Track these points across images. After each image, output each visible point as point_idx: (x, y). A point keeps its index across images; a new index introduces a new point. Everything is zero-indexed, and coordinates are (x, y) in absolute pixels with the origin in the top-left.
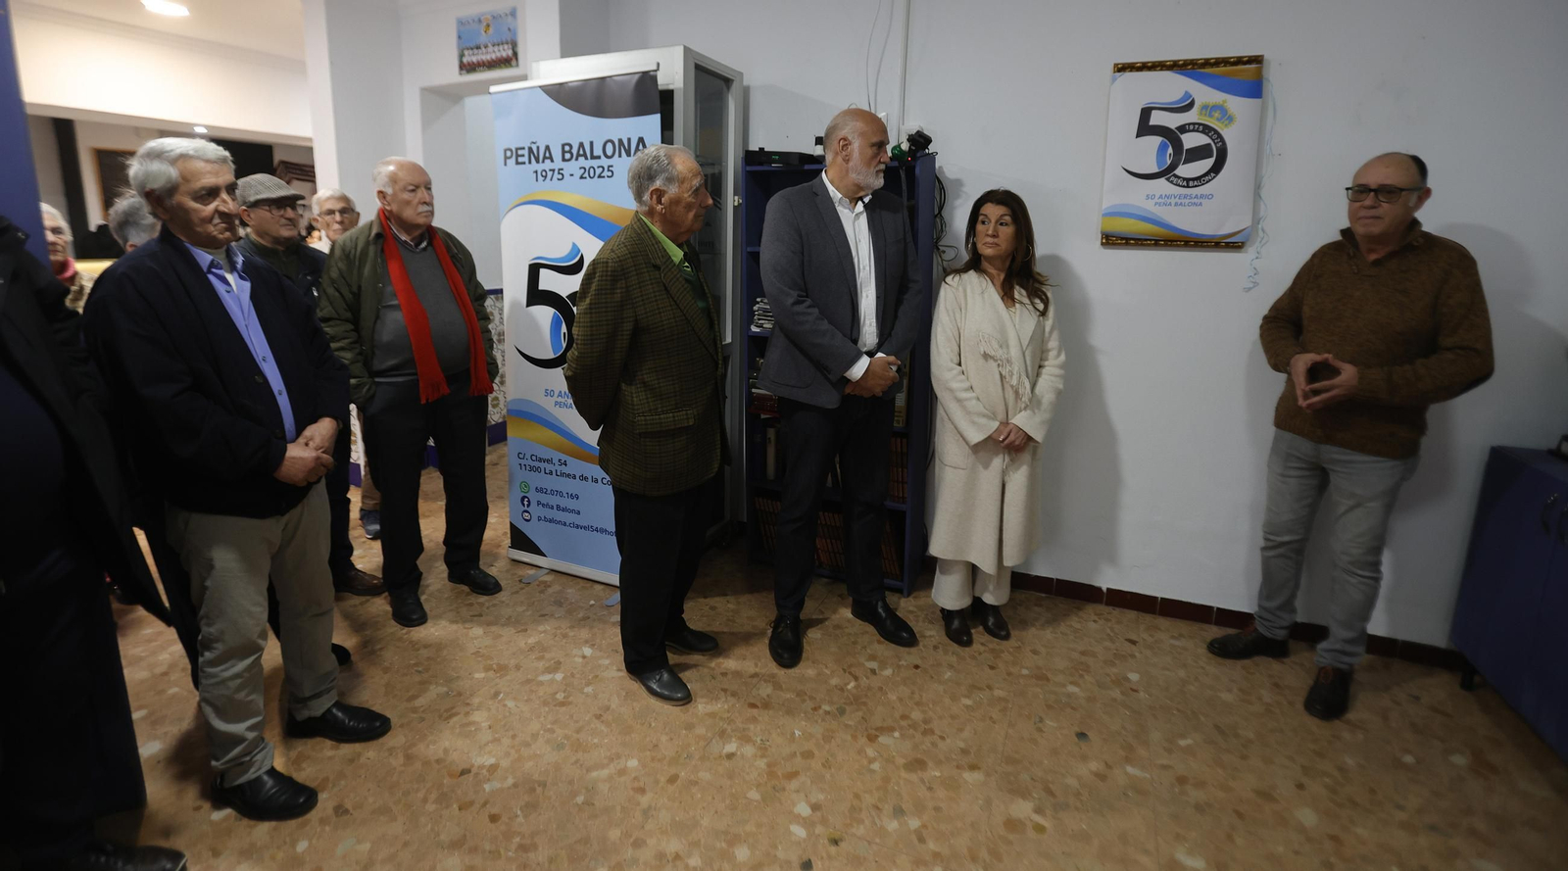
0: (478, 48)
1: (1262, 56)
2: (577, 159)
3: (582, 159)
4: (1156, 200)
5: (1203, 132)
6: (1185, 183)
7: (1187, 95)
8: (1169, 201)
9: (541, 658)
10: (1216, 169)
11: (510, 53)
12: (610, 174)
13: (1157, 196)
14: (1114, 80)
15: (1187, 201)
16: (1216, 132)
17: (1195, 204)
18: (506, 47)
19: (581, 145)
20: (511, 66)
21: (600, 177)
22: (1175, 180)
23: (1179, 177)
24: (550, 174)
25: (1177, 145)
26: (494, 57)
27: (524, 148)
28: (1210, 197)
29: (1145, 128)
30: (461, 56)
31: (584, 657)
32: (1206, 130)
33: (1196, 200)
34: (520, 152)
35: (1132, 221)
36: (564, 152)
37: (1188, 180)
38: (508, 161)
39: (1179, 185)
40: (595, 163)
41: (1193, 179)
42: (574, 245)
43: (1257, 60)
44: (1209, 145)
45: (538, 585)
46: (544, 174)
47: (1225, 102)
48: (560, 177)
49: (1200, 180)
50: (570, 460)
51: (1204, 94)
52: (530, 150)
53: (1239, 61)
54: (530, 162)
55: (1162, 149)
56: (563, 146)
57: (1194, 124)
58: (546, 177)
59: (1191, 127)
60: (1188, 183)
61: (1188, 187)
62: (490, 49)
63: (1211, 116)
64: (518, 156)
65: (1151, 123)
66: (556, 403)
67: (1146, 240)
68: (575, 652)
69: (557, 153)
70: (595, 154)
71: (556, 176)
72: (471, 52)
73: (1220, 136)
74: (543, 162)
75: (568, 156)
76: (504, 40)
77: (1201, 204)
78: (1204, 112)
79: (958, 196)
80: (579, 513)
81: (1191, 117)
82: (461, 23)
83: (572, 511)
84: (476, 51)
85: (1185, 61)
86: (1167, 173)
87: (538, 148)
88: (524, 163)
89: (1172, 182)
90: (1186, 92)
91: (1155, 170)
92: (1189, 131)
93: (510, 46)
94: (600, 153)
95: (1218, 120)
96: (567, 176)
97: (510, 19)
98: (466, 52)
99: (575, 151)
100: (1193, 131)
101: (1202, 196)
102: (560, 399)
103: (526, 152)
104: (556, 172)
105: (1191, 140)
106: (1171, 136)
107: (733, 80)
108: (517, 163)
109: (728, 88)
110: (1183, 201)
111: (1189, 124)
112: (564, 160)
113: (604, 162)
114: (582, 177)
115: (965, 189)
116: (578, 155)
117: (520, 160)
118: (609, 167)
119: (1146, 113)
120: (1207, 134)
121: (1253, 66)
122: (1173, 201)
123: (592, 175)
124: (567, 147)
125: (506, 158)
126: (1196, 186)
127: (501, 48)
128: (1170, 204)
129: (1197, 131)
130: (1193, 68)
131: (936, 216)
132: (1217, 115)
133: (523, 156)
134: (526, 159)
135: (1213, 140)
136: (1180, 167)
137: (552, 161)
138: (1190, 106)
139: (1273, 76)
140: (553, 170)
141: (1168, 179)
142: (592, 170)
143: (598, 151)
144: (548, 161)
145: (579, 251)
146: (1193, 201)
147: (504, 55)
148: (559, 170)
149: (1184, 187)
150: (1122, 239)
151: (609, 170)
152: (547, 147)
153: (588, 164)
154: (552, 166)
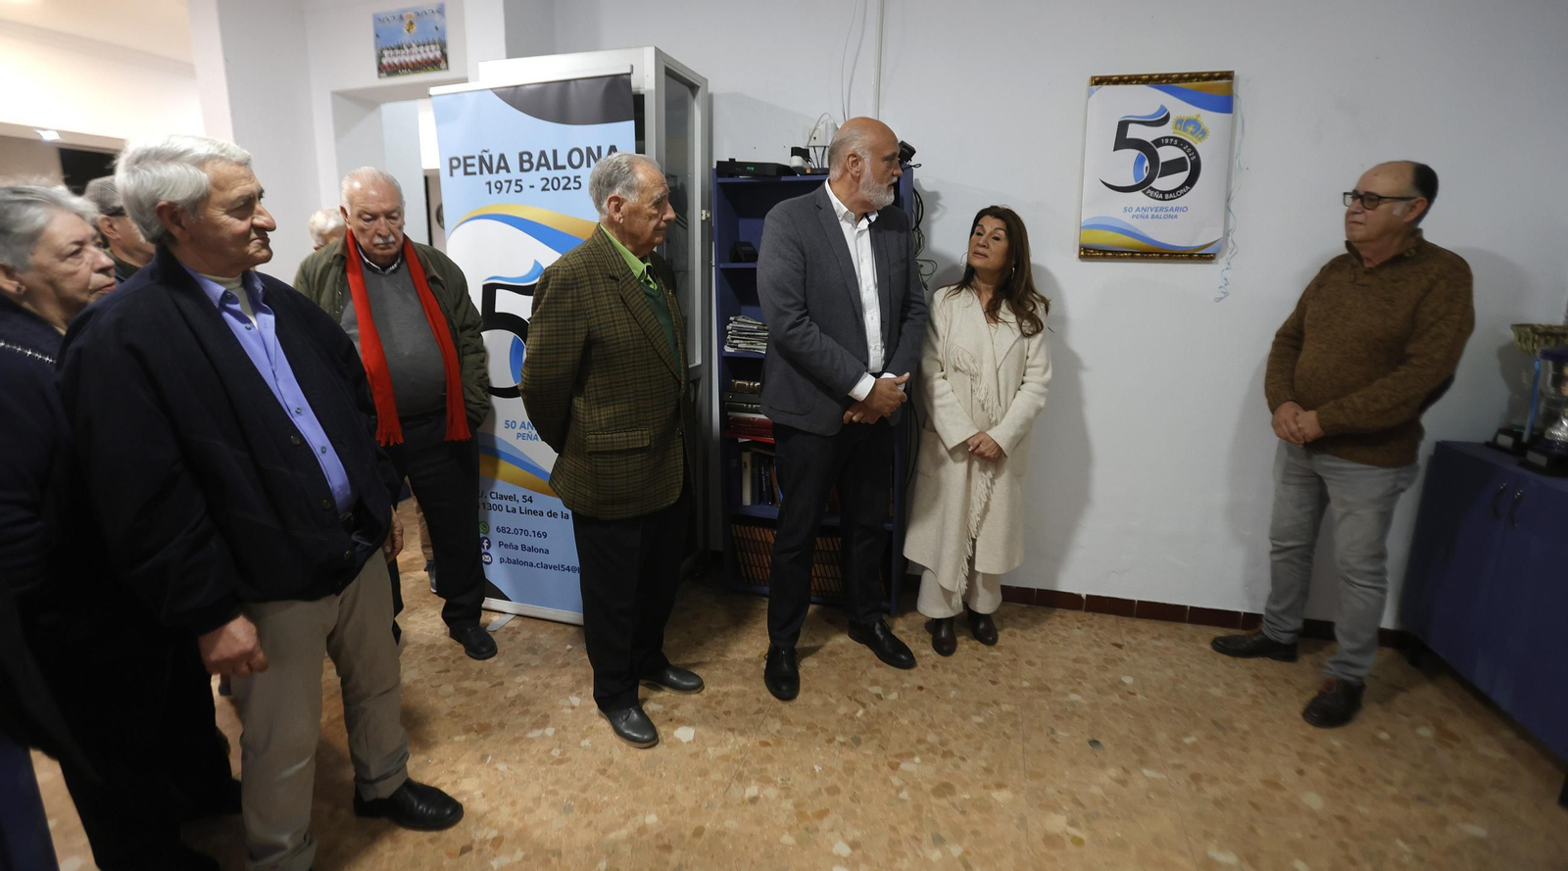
0: (400, 48)
1: (1232, 72)
2: (538, 169)
3: (543, 169)
4: (1133, 212)
5: (1178, 146)
6: (1161, 196)
7: (1163, 109)
8: (1146, 214)
9: (525, 713)
10: (1191, 182)
11: (438, 54)
12: (577, 185)
13: (1134, 210)
14: (1090, 93)
15: (1163, 214)
16: (1190, 146)
17: (1171, 217)
18: (433, 47)
19: (543, 154)
20: (440, 69)
21: (565, 188)
22: (1152, 193)
23: (1155, 190)
24: (505, 186)
25: (1153, 158)
26: (419, 58)
27: (473, 157)
28: (1184, 209)
29: (1122, 142)
30: (380, 56)
31: (573, 707)
32: (1181, 143)
33: (1171, 213)
34: (469, 161)
35: (1110, 233)
36: (522, 161)
37: (1164, 193)
38: (454, 171)
39: (1155, 198)
40: (560, 173)
41: (1169, 192)
43: (1228, 76)
44: (1184, 158)
45: (506, 633)
46: (499, 185)
47: (1198, 116)
48: (518, 188)
49: (1176, 193)
50: (536, 496)
51: (1179, 108)
52: (482, 159)
53: (1211, 76)
54: (481, 173)
55: (1139, 162)
56: (521, 155)
57: (1169, 138)
58: (501, 189)
59: (1167, 141)
60: (1164, 196)
61: (1164, 199)
62: (415, 49)
63: (1185, 130)
64: (466, 166)
65: (1128, 137)
66: (519, 435)
67: (1123, 252)
68: (561, 702)
69: (513, 162)
70: (559, 164)
71: (513, 187)
72: (391, 52)
73: (1193, 150)
74: (497, 172)
75: (526, 166)
76: (431, 40)
77: (1176, 217)
78: (1179, 126)
79: (934, 209)
80: (547, 552)
81: (1166, 131)
82: (379, 20)
83: (540, 550)
84: (397, 52)
85: (1160, 75)
86: (1143, 186)
87: (491, 157)
88: (475, 174)
89: (1148, 195)
90: (1162, 107)
91: (1132, 182)
92: (1165, 144)
93: (438, 47)
94: (565, 163)
95: (1192, 133)
96: (526, 187)
97: (437, 17)
98: (386, 53)
99: (535, 160)
100: (1169, 144)
101: (1177, 209)
102: (523, 431)
103: (476, 161)
104: (513, 183)
105: (1167, 154)
106: (1147, 149)
107: (698, 87)
108: (466, 173)
109: (694, 95)
110: (1159, 213)
111: (1165, 138)
112: (522, 170)
113: (570, 172)
114: (544, 189)
115: (940, 202)
116: (539, 165)
117: (469, 170)
118: (575, 177)
119: (1123, 126)
120: (1181, 148)
121: (1224, 81)
122: (1150, 213)
123: (556, 186)
124: (525, 158)
125: (452, 168)
126: (1171, 199)
127: (427, 48)
128: (1147, 217)
129: (1172, 144)
130: (1167, 83)
131: (914, 230)
132: (1190, 129)
133: (473, 165)
134: (476, 169)
135: (1187, 154)
136: (1157, 180)
137: (508, 171)
138: (1166, 120)
139: (1243, 91)
140: (510, 182)
141: (1144, 192)
142: (556, 181)
143: (562, 160)
144: (503, 172)
146: (1168, 213)
147: (431, 56)
148: (517, 181)
149: (1160, 199)
150: (1100, 251)
151: (575, 181)
152: (502, 157)
153: (552, 174)
154: (508, 176)
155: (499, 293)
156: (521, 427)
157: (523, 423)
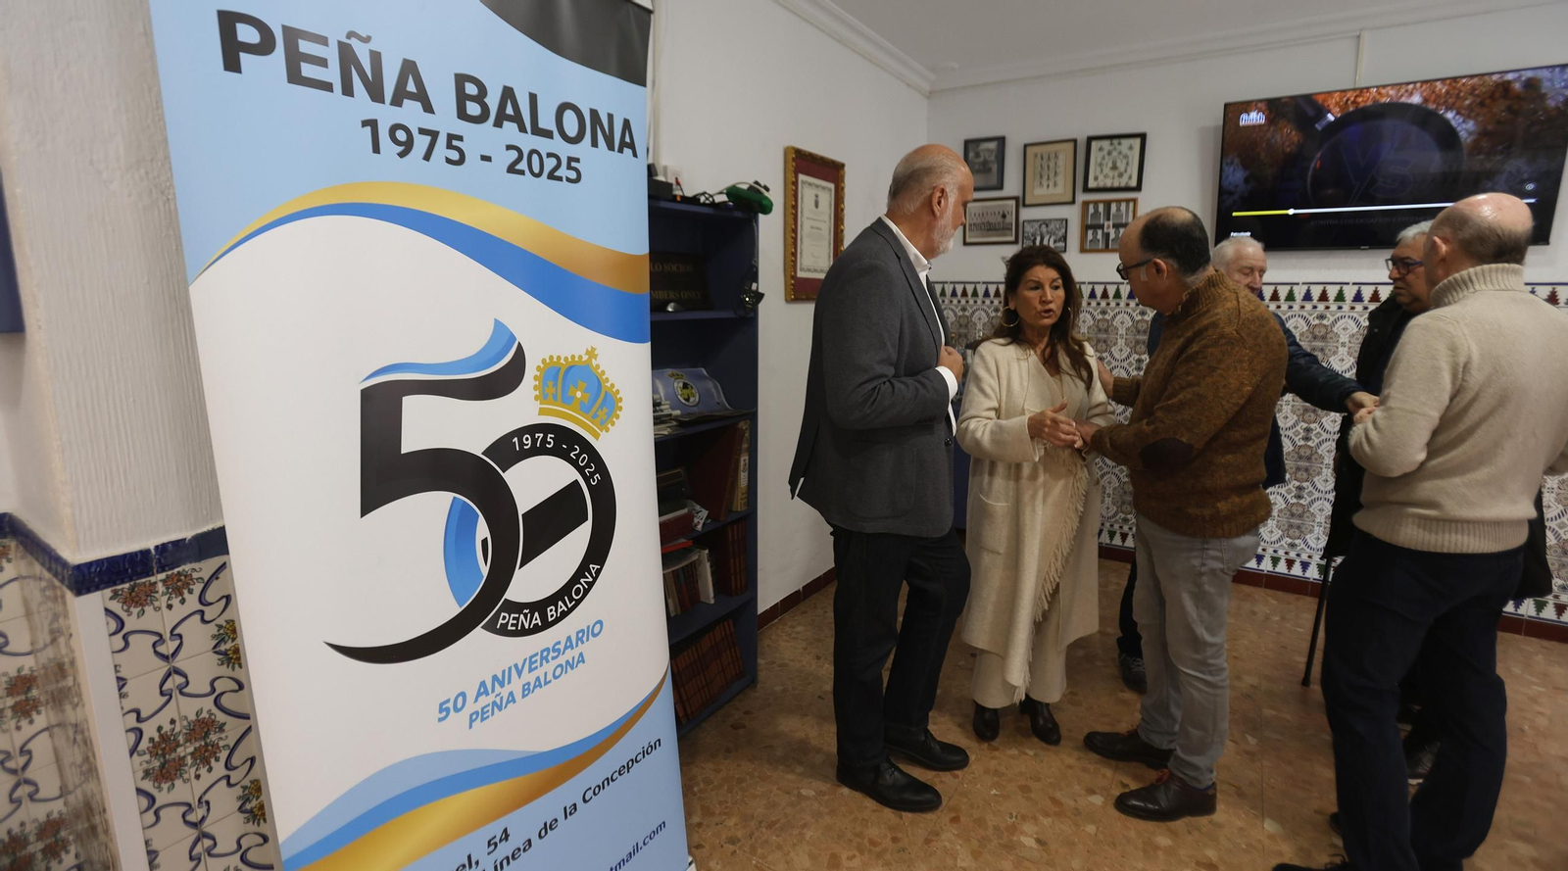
2: (498, 124)
12: (573, 175)
19: (508, 94)
21: (551, 176)
24: (421, 143)
27: (323, 41)
36: (462, 98)
40: (543, 145)
42: (499, 326)
46: (401, 135)
48: (454, 155)
52: (347, 56)
54: (348, 90)
69: (440, 91)
70: (541, 125)
71: (441, 149)
74: (396, 102)
88: (327, 87)
94: (552, 127)
96: (472, 157)
99: (493, 101)
104: (442, 141)
112: (462, 114)
113: (565, 150)
114: (512, 169)
118: (570, 159)
124: (468, 92)
134: (332, 74)
137: (428, 108)
140: (430, 134)
142: (534, 158)
143: (547, 121)
144: (412, 107)
145: (512, 338)
148: (452, 137)
151: (569, 167)
152: (409, 68)
153: (528, 142)
154: (429, 122)
155: (411, 404)
156: (479, 694)
157: (483, 684)
